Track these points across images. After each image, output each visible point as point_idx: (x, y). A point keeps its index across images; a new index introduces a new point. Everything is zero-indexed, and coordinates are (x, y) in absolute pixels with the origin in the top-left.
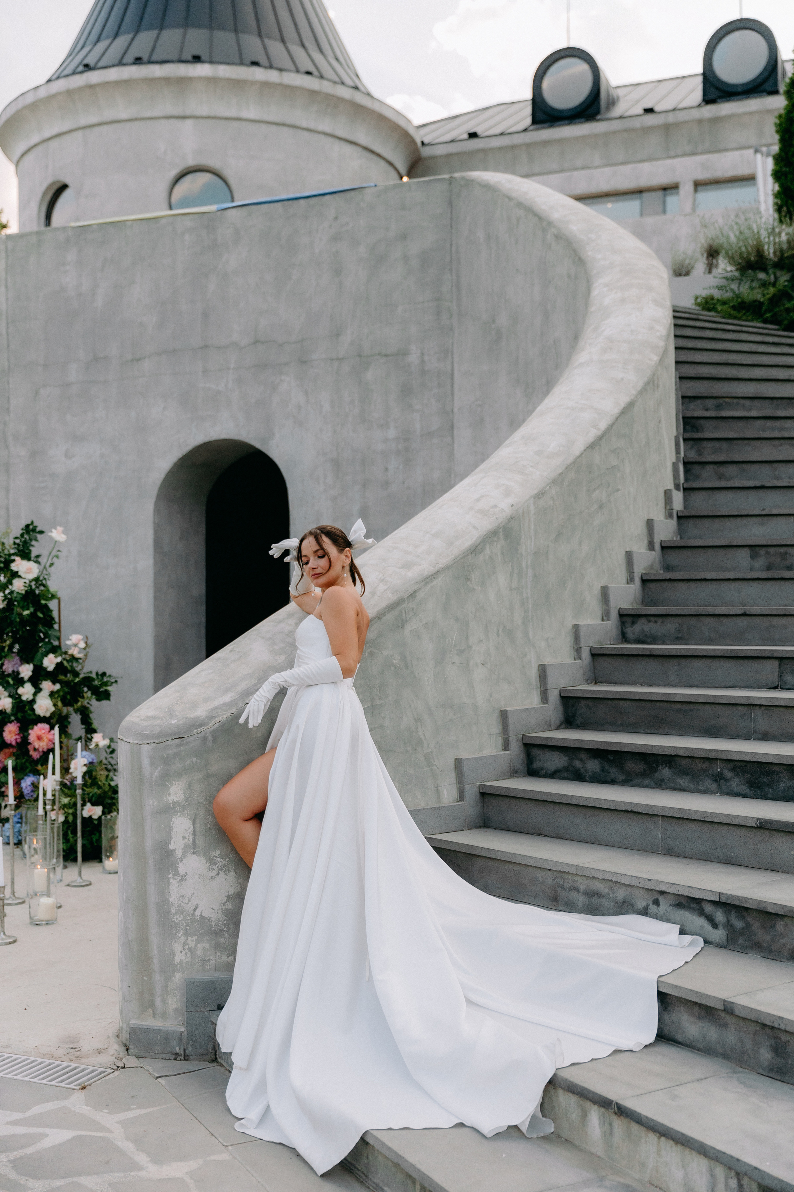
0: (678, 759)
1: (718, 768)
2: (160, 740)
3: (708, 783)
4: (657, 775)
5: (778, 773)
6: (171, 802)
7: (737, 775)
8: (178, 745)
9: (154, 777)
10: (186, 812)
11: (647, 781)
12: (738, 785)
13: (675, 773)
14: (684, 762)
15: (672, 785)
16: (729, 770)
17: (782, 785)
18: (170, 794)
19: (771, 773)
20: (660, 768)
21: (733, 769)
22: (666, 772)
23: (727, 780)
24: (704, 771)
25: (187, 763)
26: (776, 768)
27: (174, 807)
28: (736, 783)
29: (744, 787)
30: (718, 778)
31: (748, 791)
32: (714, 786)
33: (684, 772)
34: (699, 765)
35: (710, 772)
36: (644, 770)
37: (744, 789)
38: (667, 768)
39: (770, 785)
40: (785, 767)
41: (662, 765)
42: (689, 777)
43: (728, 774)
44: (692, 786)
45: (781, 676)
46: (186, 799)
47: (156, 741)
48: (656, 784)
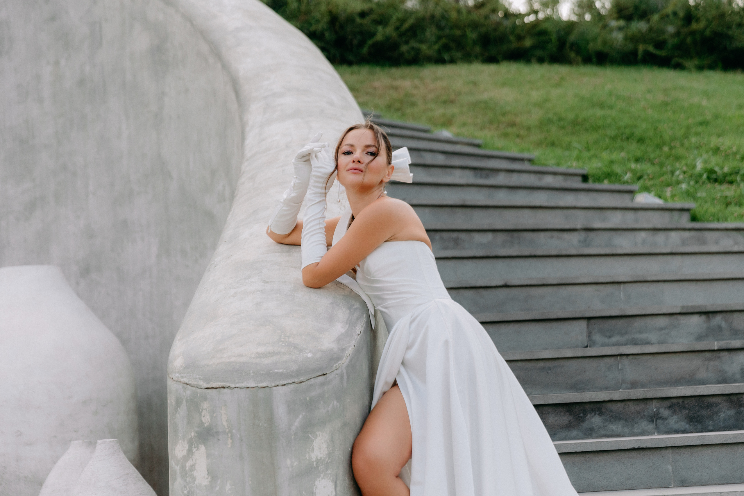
0: (609, 405)
1: (654, 407)
2: (302, 379)
3: (644, 425)
4: (586, 425)
5: (716, 405)
6: (314, 459)
7: (674, 412)
8: (323, 384)
9: (293, 428)
10: (329, 472)
11: (574, 433)
12: (677, 422)
13: (606, 420)
14: (615, 407)
15: (603, 432)
16: (665, 408)
17: (722, 415)
18: (313, 449)
19: (709, 406)
20: (589, 416)
21: (671, 407)
22: (595, 420)
23: (664, 419)
24: (639, 413)
25: (331, 407)
26: (714, 400)
27: (317, 467)
28: (674, 421)
29: (683, 423)
30: (654, 418)
31: (687, 426)
32: (651, 426)
33: (616, 418)
34: (633, 408)
35: (646, 413)
36: (570, 421)
37: (683, 425)
38: (597, 416)
39: (710, 417)
40: (724, 398)
41: (590, 413)
42: (622, 422)
43: (665, 413)
44: (626, 430)
45: (589, 336)
46: (330, 454)
47: (296, 380)
48: (585, 434)
